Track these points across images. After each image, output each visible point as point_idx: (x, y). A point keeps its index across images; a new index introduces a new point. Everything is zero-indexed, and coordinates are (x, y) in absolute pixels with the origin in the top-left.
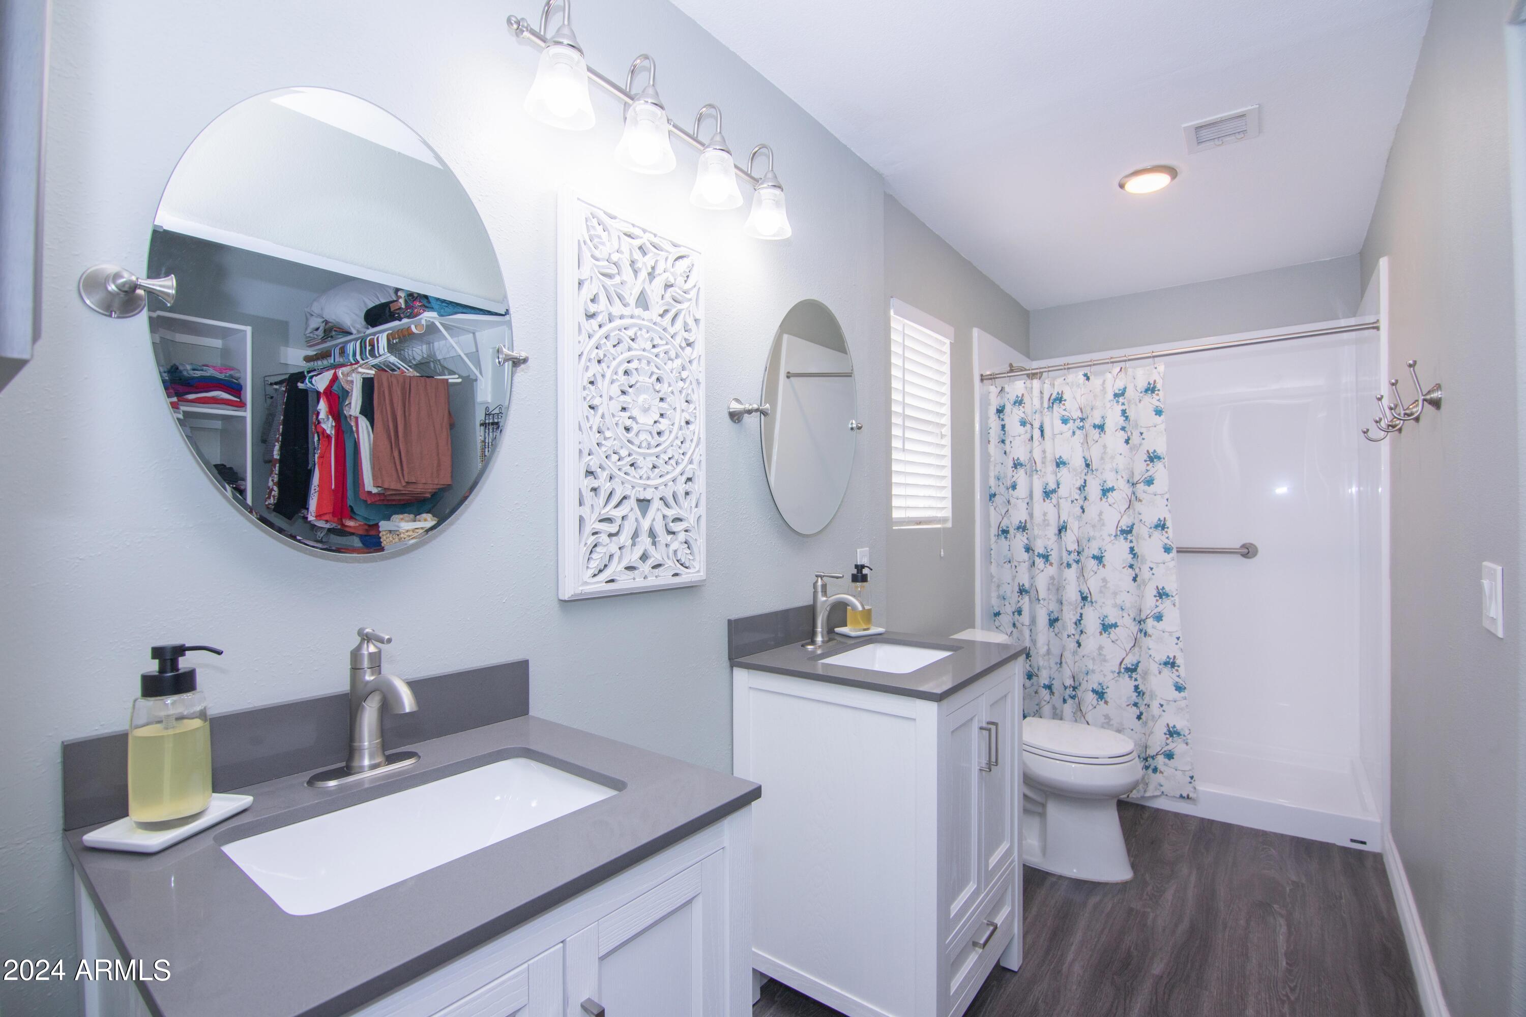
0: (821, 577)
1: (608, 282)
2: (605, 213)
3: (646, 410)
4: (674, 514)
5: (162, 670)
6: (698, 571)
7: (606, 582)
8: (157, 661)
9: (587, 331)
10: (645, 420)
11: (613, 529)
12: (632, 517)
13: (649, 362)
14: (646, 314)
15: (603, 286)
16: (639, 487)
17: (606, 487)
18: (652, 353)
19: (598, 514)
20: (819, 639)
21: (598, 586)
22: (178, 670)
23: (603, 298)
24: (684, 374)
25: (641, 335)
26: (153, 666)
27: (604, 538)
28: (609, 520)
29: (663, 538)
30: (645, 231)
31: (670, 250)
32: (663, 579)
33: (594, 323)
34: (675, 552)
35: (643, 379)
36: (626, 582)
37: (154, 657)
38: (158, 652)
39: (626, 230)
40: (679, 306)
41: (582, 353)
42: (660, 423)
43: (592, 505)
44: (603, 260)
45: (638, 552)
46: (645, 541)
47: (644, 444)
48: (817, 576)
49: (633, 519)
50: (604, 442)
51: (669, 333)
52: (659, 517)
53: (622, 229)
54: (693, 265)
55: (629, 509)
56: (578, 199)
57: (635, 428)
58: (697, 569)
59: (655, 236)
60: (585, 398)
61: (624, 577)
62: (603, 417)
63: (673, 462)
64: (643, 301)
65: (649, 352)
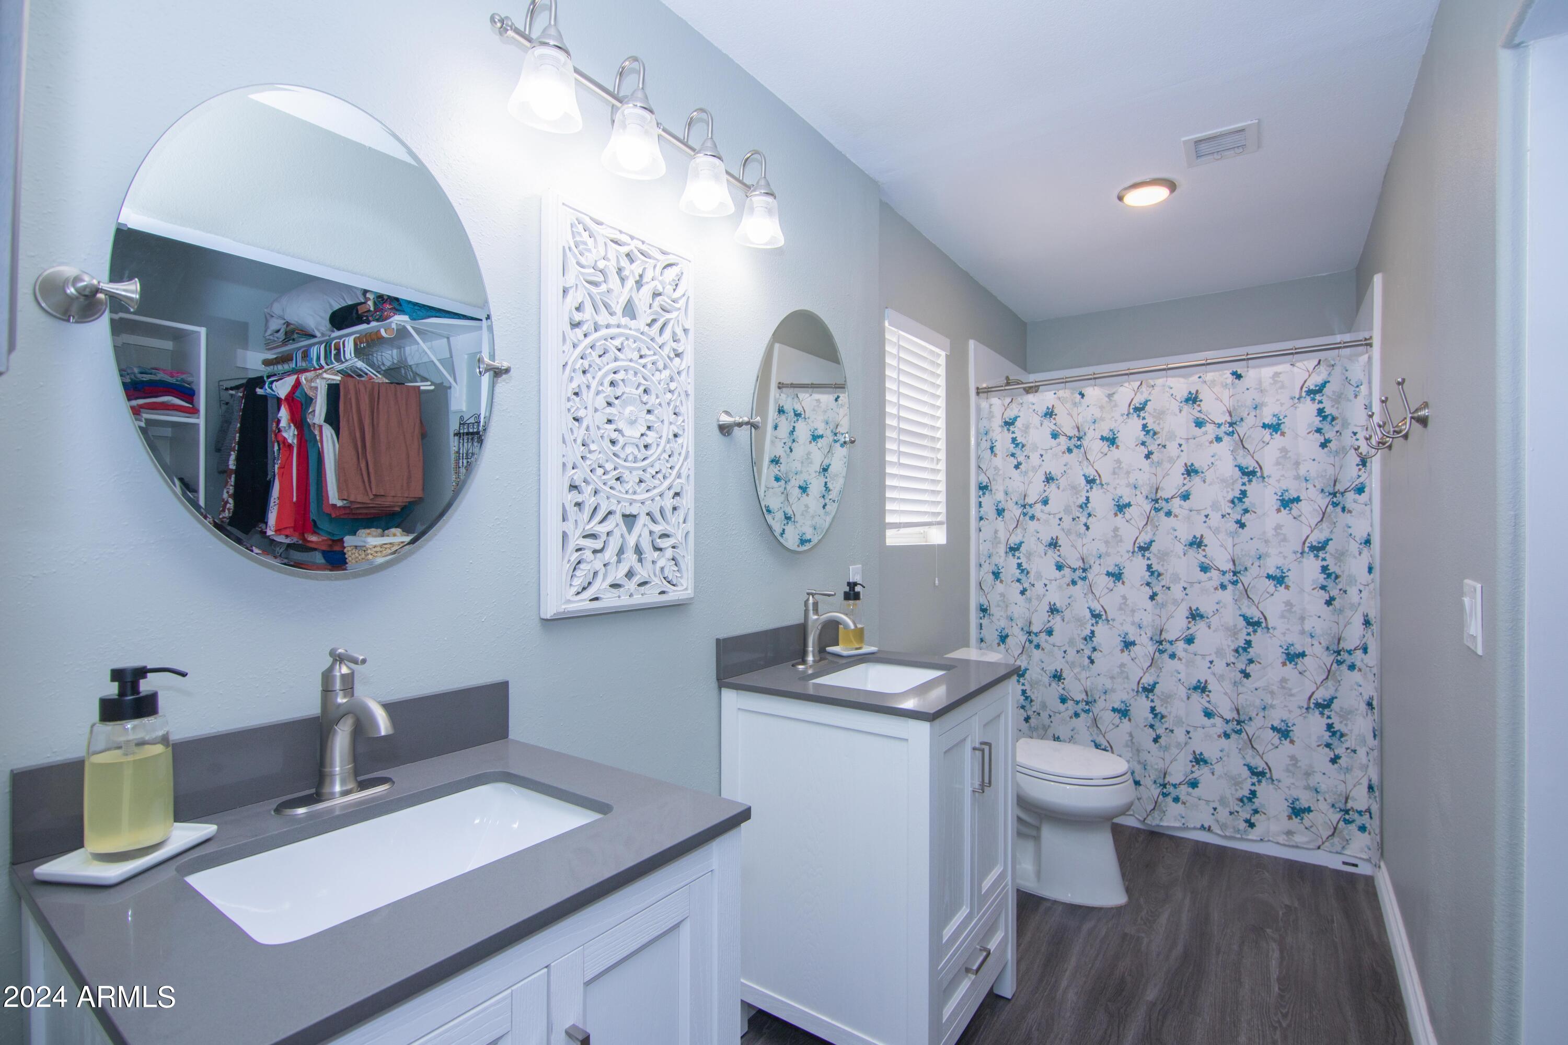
0: (813, 595)
1: (594, 290)
2: (591, 219)
3: (632, 423)
4: (661, 530)
5: (122, 693)
6: (686, 589)
7: (590, 600)
8: (116, 684)
9: (572, 340)
10: (633, 433)
11: (598, 545)
12: (617, 533)
13: (636, 373)
14: (633, 324)
15: (589, 294)
16: (627, 502)
17: (591, 502)
18: (639, 364)
19: (582, 530)
20: (810, 658)
21: (582, 604)
22: (139, 693)
23: (588, 306)
24: (673, 386)
25: (628, 345)
26: (112, 690)
27: (588, 554)
28: (593, 536)
29: (650, 554)
30: (632, 238)
31: (658, 258)
32: (650, 596)
33: (579, 332)
34: (662, 569)
35: (631, 391)
36: (611, 600)
37: (113, 679)
38: (117, 675)
39: (613, 236)
40: (668, 316)
41: (566, 363)
42: (647, 436)
43: (576, 521)
44: (589, 267)
45: (623, 569)
46: (630, 558)
47: (631, 458)
48: (808, 594)
49: (619, 535)
50: (588, 456)
51: (657, 344)
52: (646, 533)
53: (608, 235)
54: (682, 273)
55: (614, 524)
56: (563, 204)
57: (621, 441)
58: (685, 587)
59: (643, 242)
60: (569, 410)
61: (609, 595)
62: (588, 429)
63: (660, 476)
64: (630, 310)
65: (636, 362)
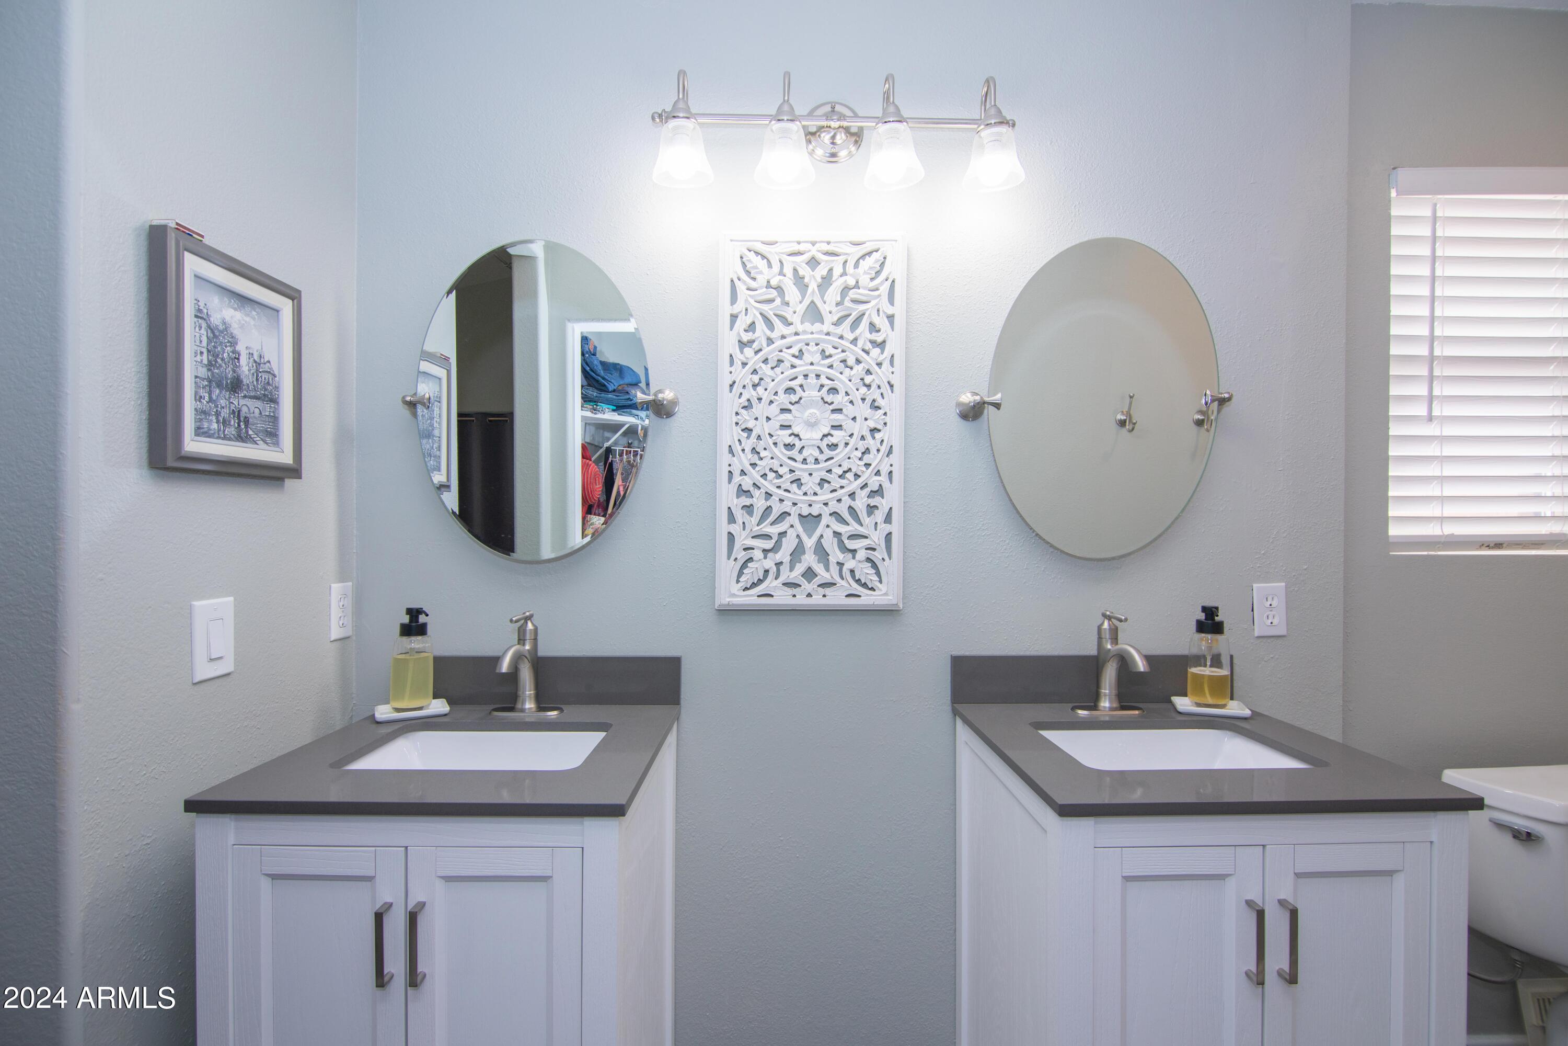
0: (1109, 618)
1: (765, 308)
2: (763, 243)
3: (812, 425)
4: (849, 531)
5: (411, 621)
6: (886, 594)
7: (758, 596)
8: (408, 616)
9: (740, 360)
10: (811, 436)
11: (769, 545)
12: (791, 534)
13: (818, 376)
14: (818, 326)
15: (761, 314)
16: (804, 503)
17: (760, 503)
18: (823, 365)
19: (749, 531)
20: (1105, 703)
21: (751, 599)
22: (418, 622)
23: (761, 325)
24: (868, 379)
25: (808, 351)
26: (406, 619)
27: (757, 554)
28: (767, 537)
29: (836, 555)
30: (813, 244)
31: (848, 252)
32: (836, 598)
33: (748, 352)
34: (852, 571)
35: (812, 394)
36: (783, 598)
37: (407, 614)
38: (410, 611)
39: (790, 250)
40: (862, 307)
41: (734, 382)
42: (832, 436)
43: (744, 523)
44: (761, 288)
45: (800, 569)
46: (809, 559)
47: (811, 460)
48: (1104, 615)
49: (795, 535)
50: (758, 462)
51: (847, 340)
52: (828, 534)
53: (781, 251)
54: (885, 258)
55: (788, 525)
56: (731, 240)
57: (798, 445)
58: (884, 592)
59: (829, 243)
60: (737, 424)
61: (781, 593)
62: (759, 437)
63: (850, 476)
64: (814, 314)
65: (818, 364)
